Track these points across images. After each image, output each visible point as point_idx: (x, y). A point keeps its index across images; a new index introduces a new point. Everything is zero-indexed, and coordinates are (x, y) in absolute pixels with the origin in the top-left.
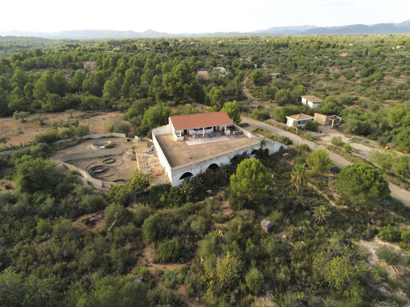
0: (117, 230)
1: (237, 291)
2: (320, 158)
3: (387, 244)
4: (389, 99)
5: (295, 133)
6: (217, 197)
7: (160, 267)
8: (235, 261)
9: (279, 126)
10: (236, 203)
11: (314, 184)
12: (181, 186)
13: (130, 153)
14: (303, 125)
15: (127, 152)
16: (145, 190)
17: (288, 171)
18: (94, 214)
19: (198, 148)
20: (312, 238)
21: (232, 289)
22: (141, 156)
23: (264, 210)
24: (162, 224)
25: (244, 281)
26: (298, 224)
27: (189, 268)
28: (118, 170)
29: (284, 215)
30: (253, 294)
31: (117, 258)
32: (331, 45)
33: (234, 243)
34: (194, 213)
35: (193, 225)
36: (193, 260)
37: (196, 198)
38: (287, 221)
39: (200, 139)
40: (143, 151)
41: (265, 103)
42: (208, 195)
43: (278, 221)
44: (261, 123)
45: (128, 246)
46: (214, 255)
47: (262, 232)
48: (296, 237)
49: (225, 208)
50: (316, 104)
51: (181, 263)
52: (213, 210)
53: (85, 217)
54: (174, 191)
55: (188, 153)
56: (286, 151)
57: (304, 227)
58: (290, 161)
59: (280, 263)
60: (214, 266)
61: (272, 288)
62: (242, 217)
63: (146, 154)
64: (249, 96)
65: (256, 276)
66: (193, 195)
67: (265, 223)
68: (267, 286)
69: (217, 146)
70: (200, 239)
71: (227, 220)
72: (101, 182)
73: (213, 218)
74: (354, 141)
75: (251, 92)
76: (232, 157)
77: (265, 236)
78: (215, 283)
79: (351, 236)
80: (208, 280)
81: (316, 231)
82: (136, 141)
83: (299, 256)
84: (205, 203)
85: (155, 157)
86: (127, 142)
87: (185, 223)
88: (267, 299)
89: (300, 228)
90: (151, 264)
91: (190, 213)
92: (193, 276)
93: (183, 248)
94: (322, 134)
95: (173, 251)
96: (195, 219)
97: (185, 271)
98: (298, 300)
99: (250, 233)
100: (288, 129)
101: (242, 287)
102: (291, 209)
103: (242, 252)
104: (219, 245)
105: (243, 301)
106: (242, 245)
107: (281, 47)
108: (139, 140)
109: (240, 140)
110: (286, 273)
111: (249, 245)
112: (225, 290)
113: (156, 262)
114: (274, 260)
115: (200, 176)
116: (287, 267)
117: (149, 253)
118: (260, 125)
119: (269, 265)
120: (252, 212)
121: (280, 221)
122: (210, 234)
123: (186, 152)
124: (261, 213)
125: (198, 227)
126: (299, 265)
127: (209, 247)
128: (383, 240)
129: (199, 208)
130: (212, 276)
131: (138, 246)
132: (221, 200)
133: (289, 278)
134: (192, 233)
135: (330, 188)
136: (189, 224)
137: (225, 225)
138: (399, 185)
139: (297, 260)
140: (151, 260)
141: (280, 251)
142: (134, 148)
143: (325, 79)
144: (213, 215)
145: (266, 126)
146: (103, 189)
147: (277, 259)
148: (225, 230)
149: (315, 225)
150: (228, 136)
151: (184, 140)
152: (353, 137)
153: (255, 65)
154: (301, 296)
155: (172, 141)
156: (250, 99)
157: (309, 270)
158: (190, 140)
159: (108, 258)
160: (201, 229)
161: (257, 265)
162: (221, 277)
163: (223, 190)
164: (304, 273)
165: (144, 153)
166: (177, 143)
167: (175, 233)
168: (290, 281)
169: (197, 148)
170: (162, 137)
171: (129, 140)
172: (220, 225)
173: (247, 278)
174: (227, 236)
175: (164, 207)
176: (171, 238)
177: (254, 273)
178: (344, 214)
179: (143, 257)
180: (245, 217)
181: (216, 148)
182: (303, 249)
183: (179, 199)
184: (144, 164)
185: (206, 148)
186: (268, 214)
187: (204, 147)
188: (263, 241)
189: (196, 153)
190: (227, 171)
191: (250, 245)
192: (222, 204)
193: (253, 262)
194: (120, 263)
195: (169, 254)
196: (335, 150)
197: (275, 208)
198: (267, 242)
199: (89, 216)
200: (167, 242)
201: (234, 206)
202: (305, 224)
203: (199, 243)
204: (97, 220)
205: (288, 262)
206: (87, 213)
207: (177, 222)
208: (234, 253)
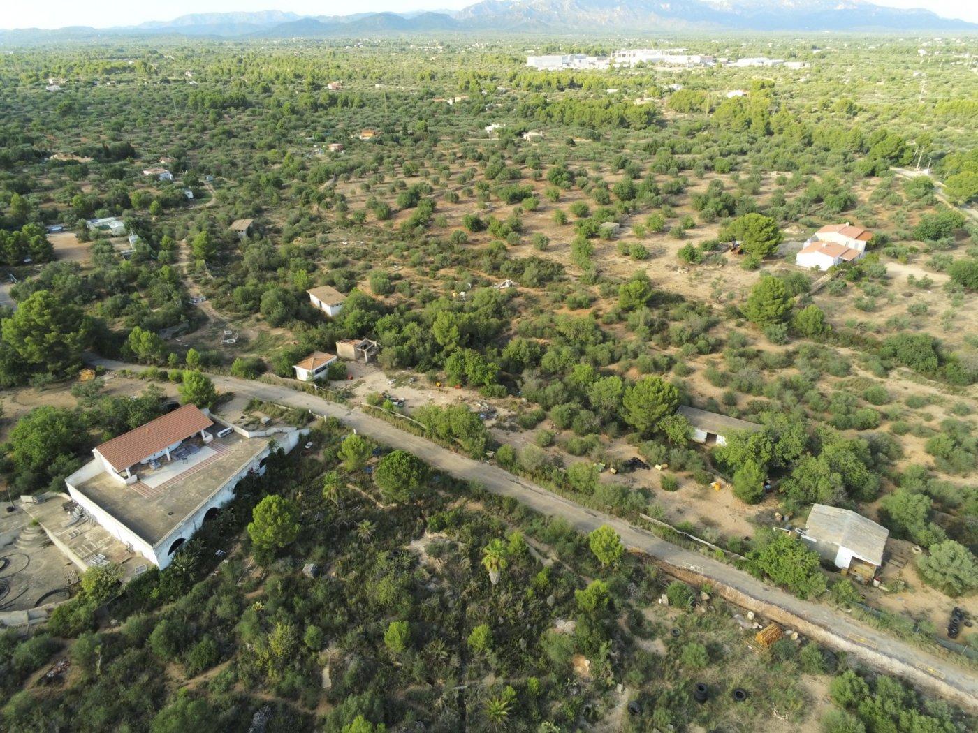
0: (113, 667)
1: (299, 657)
2: (353, 448)
3: (436, 535)
4: (443, 267)
5: (314, 394)
6: (233, 555)
7: (200, 679)
8: (288, 629)
9: (285, 384)
10: (265, 556)
11: (354, 483)
12: (174, 564)
13: (33, 536)
14: (322, 375)
15: (23, 536)
16: (120, 593)
17: (318, 475)
18: (49, 666)
19: (172, 489)
20: (362, 563)
21: (294, 657)
22: (64, 535)
23: (301, 551)
24: (178, 630)
25: (303, 644)
26: (346, 552)
27: (237, 663)
28: (29, 577)
29: (327, 547)
30: (316, 651)
31: (140, 697)
32: (339, 100)
33: (280, 610)
34: (212, 594)
35: (219, 611)
36: (237, 651)
37: (204, 571)
38: (333, 553)
39: (165, 468)
40: (63, 525)
41: (245, 324)
42: (219, 560)
43: (322, 557)
44: (254, 383)
45: (144, 678)
46: (262, 634)
47: (307, 581)
48: (346, 570)
49: (252, 568)
50: (336, 308)
51: (223, 662)
52: (236, 579)
53: (35, 677)
54: (167, 576)
55: (160, 504)
56: (308, 438)
57: (352, 554)
58: (318, 454)
59: (335, 607)
60: (267, 644)
61: (333, 635)
62: (278, 572)
63: (72, 529)
64: (207, 307)
65: (314, 633)
66: (197, 569)
67: (308, 569)
68: (328, 636)
69: (201, 472)
70: (235, 623)
71: (260, 583)
72: (25, 612)
73: (240, 589)
74: (399, 383)
75: (209, 297)
76: (234, 486)
77: (312, 583)
78: (274, 662)
79: (402, 542)
80: (265, 663)
81: (366, 551)
82: (30, 505)
83: (353, 590)
84: (220, 573)
85: (95, 529)
86: (7, 513)
87: (206, 614)
88: (331, 648)
89: (348, 556)
90: (186, 682)
91: (206, 598)
92: (247, 667)
93: (220, 644)
94: (355, 382)
95: (210, 654)
96: (218, 602)
97: (234, 667)
98: (358, 634)
99: (293, 587)
100: (300, 387)
101: (303, 650)
102: (333, 536)
103: (292, 615)
104: (263, 620)
105: (308, 662)
106: (289, 608)
107: (229, 106)
108: (36, 501)
109: (235, 448)
110: (343, 615)
111: (297, 603)
112: (287, 662)
113: (191, 677)
114: (328, 607)
115: (196, 535)
116: (342, 608)
117: (175, 672)
118: (253, 390)
119: (324, 614)
120: (289, 559)
121: (325, 558)
122: (246, 612)
123: (155, 503)
124: (300, 556)
125: (228, 610)
126: (354, 600)
127: (253, 627)
128: (432, 532)
129: (215, 584)
130: (267, 656)
131: (156, 671)
132: (240, 558)
133: (346, 618)
134: (222, 621)
135: (375, 483)
136: (212, 612)
137: (260, 592)
138: (448, 448)
139: (352, 595)
140: (182, 678)
141: (332, 594)
142: (36, 524)
143: (341, 223)
144: (239, 584)
145: (264, 389)
146: (32, 622)
147: (331, 605)
148: (263, 599)
149: (364, 545)
150: (211, 445)
151: (138, 479)
152: (397, 374)
153: (187, 193)
154: (360, 629)
155: (118, 489)
156: (213, 321)
157: (364, 601)
158: (149, 477)
159: (127, 704)
160: (232, 611)
161: (312, 622)
162: (279, 652)
163: (238, 541)
164: (360, 606)
165: (67, 527)
166: (128, 490)
167: (200, 631)
168: (349, 621)
169: (170, 489)
170: (90, 485)
171: (11, 510)
172: (254, 594)
173: (306, 639)
174: (269, 606)
175: (162, 604)
176: (198, 641)
177: (311, 630)
178: (392, 518)
179: (171, 679)
180: (282, 570)
181: (201, 477)
182: (356, 580)
183: (180, 585)
184: (83, 549)
185: (185, 483)
186: (308, 553)
187: (181, 483)
188: (312, 590)
189: (174, 500)
190: (233, 512)
191: (299, 604)
192: (245, 564)
193: (307, 621)
194: (148, 702)
195: (206, 660)
196: (374, 412)
197: (315, 542)
198: (316, 589)
199: (41, 673)
200: (195, 647)
201: (263, 561)
202: (353, 548)
203: (237, 629)
204: (61, 671)
205: (343, 601)
206: (36, 669)
207: (194, 616)
208: (284, 620)
